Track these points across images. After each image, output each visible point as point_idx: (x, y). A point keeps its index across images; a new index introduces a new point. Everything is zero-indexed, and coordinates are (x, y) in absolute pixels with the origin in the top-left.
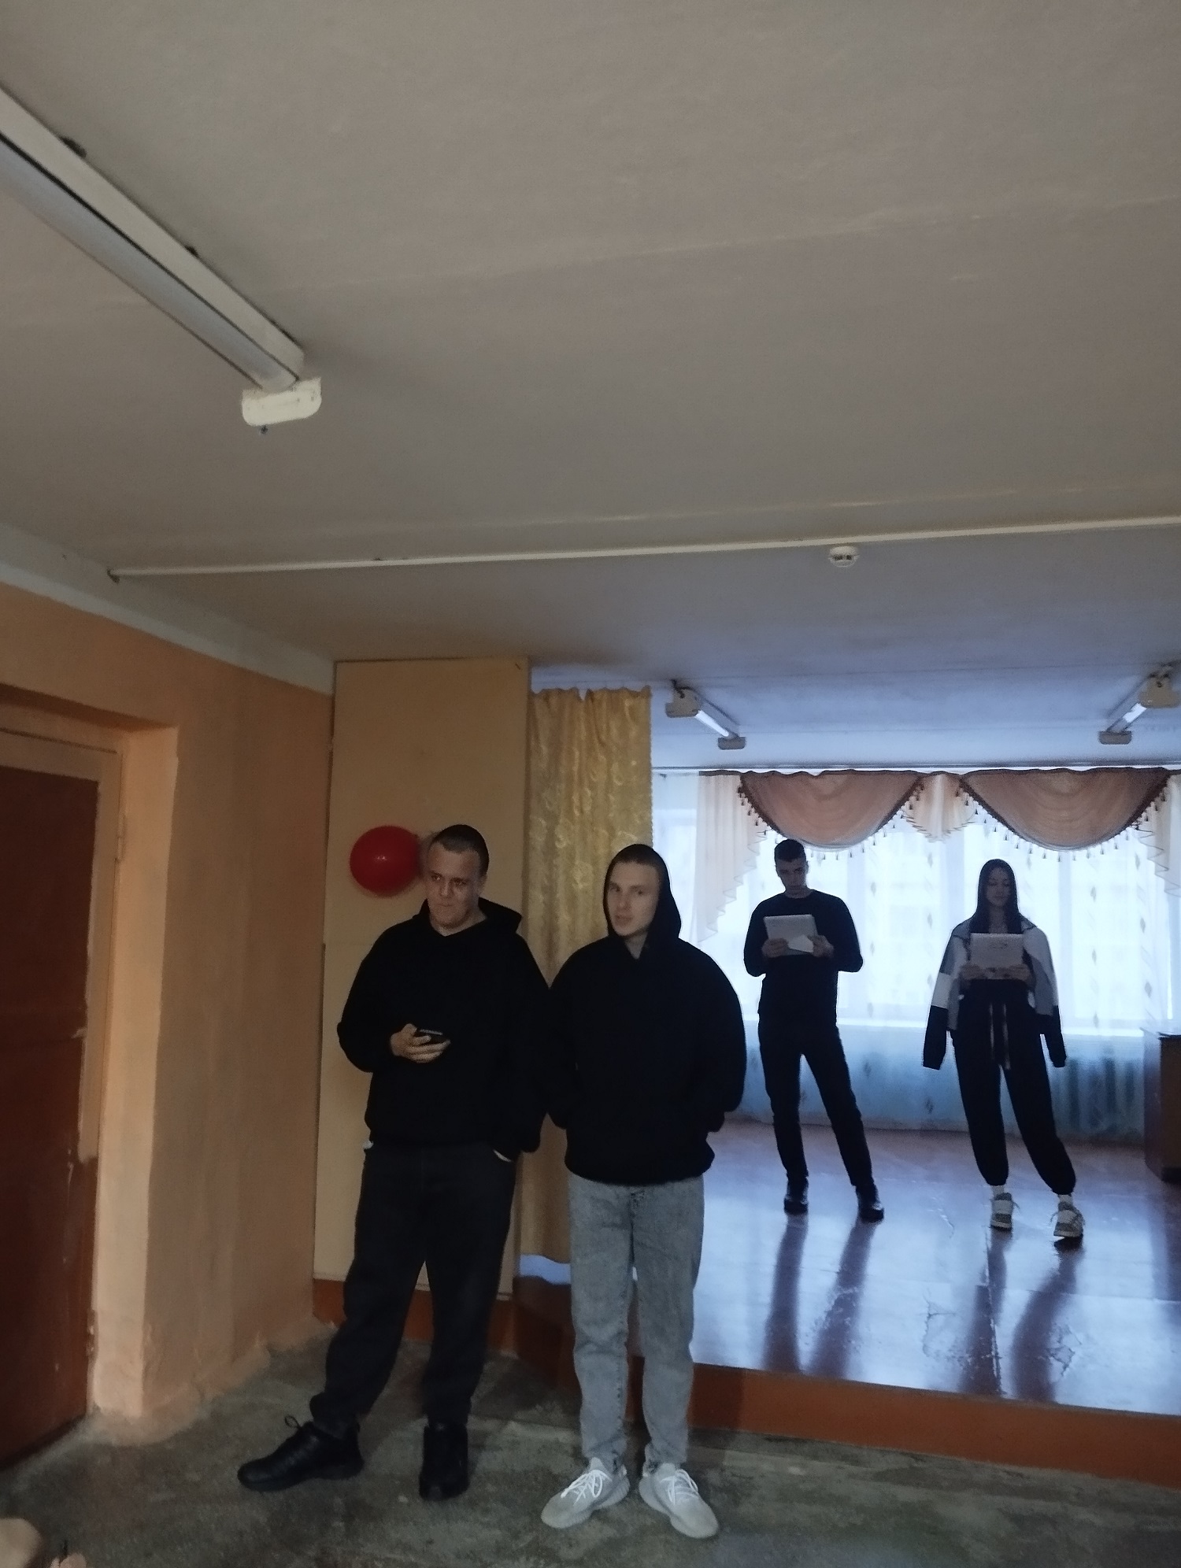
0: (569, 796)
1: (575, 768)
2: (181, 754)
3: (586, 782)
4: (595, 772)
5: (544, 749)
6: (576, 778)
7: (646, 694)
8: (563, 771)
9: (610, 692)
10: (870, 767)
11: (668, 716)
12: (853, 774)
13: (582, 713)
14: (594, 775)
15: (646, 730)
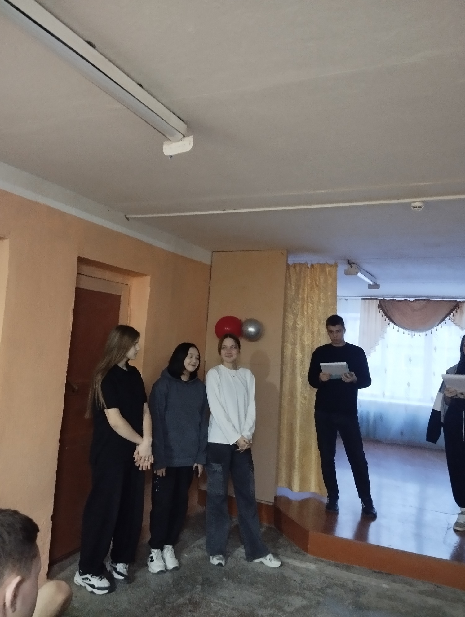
0: (303, 307)
1: (306, 295)
2: (152, 286)
3: (309, 301)
4: (314, 297)
5: (293, 287)
6: (306, 299)
7: (336, 265)
8: (300, 296)
9: (321, 264)
10: (435, 298)
11: (345, 274)
12: (428, 301)
13: (309, 273)
14: (313, 298)
15: (335, 280)
